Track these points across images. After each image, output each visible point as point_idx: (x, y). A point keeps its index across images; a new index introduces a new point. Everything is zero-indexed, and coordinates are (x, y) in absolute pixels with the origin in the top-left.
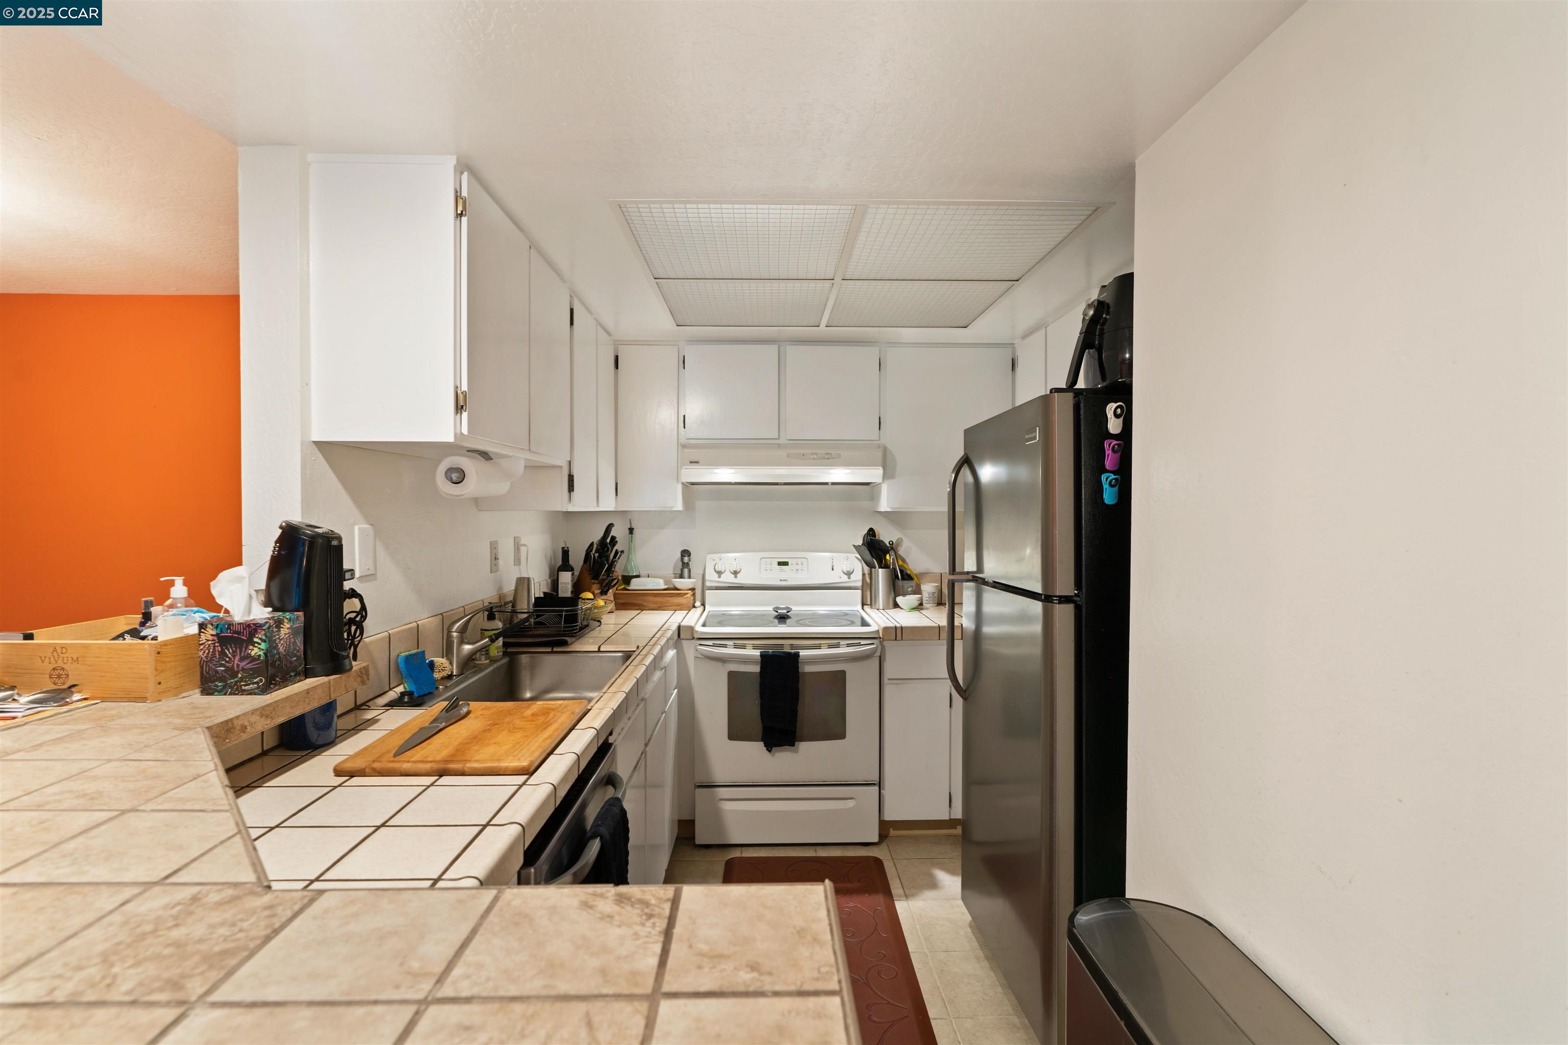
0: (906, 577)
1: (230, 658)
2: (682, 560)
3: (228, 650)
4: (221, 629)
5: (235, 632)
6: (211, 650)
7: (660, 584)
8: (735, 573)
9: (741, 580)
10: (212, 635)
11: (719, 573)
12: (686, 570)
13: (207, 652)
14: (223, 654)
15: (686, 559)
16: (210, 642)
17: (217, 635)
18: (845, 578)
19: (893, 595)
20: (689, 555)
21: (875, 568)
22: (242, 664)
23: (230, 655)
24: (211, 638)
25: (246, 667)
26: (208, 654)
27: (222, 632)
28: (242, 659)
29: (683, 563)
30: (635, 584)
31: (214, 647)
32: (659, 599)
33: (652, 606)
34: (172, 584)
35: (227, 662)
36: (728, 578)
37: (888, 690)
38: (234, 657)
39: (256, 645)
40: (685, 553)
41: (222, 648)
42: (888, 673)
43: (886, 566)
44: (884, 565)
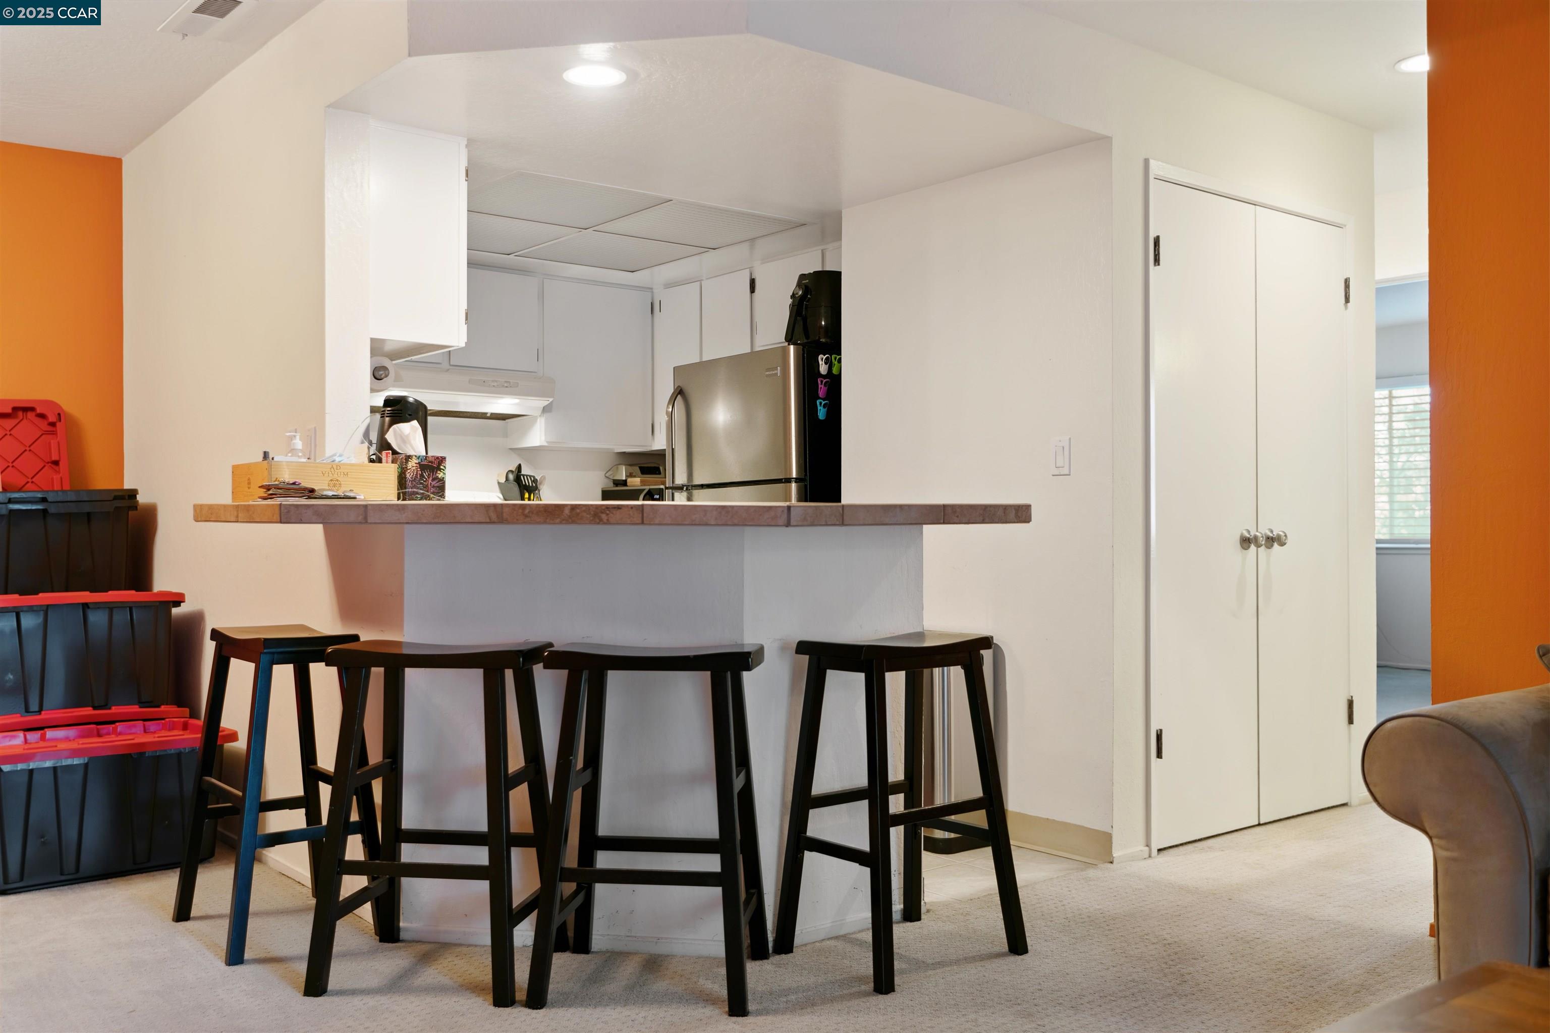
1: (426, 479)
3: (426, 474)
4: (421, 459)
5: (430, 462)
6: (415, 473)
10: (416, 463)
13: (412, 474)
14: (422, 475)
16: (414, 468)
17: (419, 463)
22: (433, 483)
23: (426, 477)
24: (415, 465)
25: (435, 485)
26: (413, 475)
27: (422, 461)
28: (433, 480)
31: (417, 471)
35: (424, 481)
38: (429, 478)
39: (442, 471)
41: (422, 472)
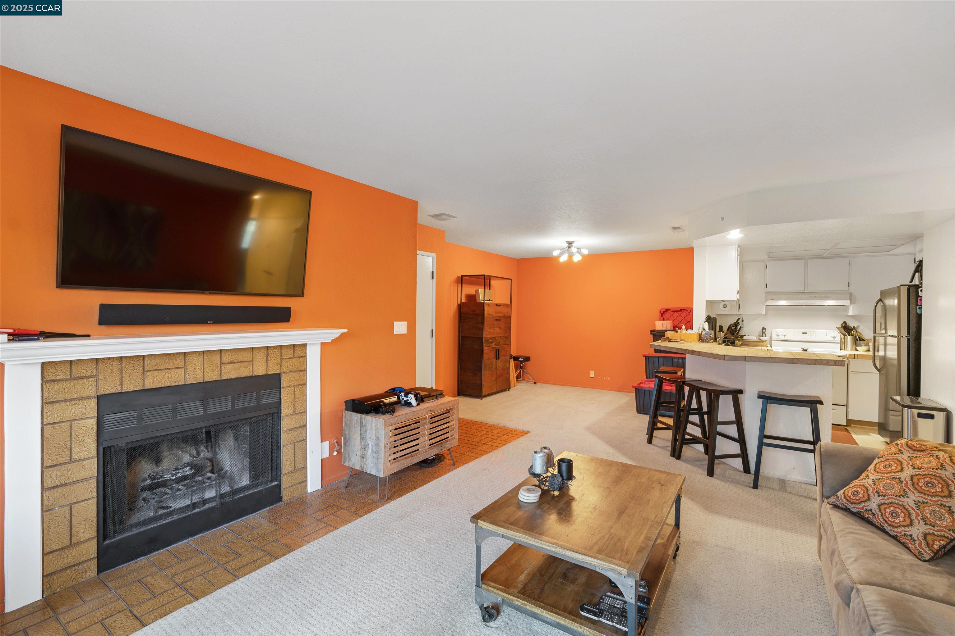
0: (861, 340)
2: (762, 331)
7: (755, 338)
8: (784, 336)
9: (786, 338)
11: (778, 336)
12: (764, 334)
15: (764, 331)
18: (833, 339)
19: (855, 346)
20: (765, 329)
21: (846, 336)
29: (763, 332)
30: (745, 338)
32: (755, 343)
33: (752, 345)
34: (682, 326)
36: (781, 337)
37: (851, 375)
40: (763, 329)
42: (851, 369)
43: (852, 335)
44: (850, 334)
